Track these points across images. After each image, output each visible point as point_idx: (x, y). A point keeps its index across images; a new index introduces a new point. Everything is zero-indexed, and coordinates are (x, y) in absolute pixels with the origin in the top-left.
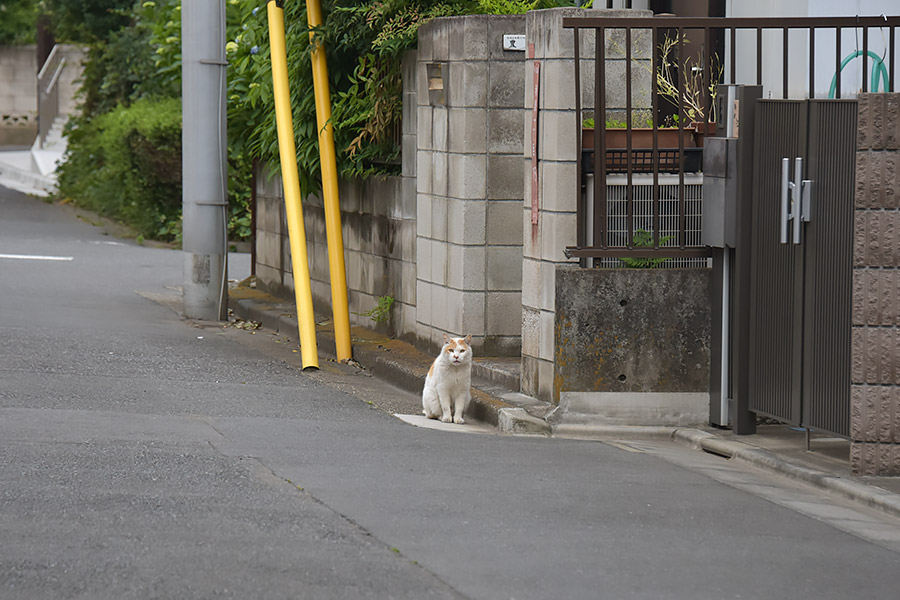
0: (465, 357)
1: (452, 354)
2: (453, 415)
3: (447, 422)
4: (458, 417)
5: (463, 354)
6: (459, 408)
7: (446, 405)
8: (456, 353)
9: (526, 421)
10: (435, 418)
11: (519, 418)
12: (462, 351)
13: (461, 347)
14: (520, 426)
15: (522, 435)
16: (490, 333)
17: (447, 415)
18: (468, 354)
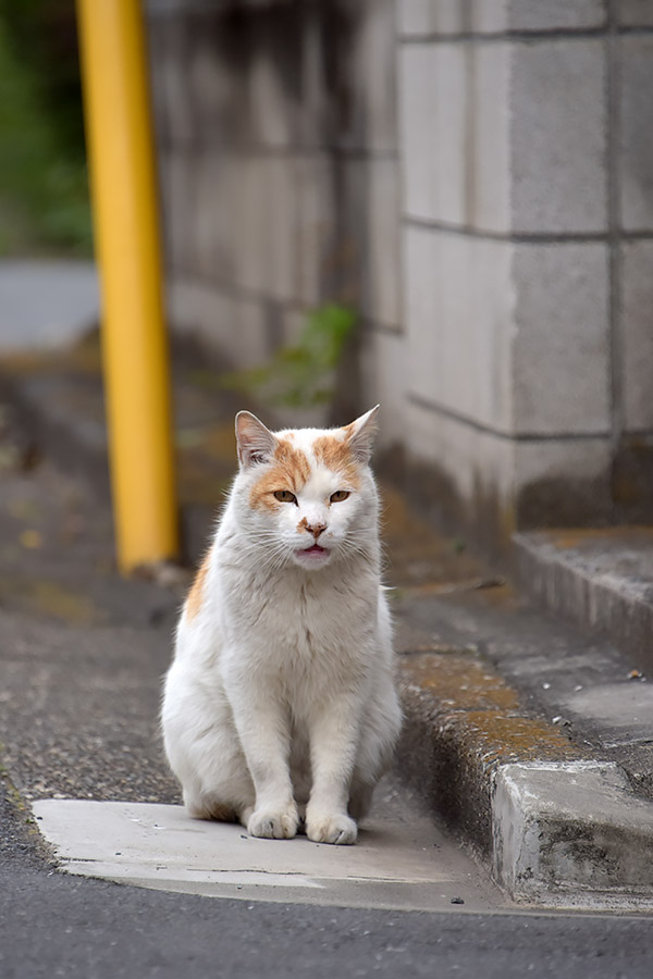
0: (353, 525)
1: (290, 515)
2: (302, 799)
3: (272, 833)
4: (326, 812)
5: (341, 510)
6: (330, 763)
7: (265, 748)
8: (309, 509)
9: (611, 831)
10: (227, 815)
11: (572, 813)
12: (339, 496)
13: (327, 478)
14: (580, 854)
15: (588, 904)
16: (636, 422)
17: (271, 803)
18: (365, 508)
